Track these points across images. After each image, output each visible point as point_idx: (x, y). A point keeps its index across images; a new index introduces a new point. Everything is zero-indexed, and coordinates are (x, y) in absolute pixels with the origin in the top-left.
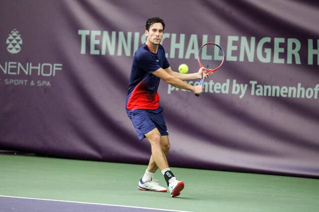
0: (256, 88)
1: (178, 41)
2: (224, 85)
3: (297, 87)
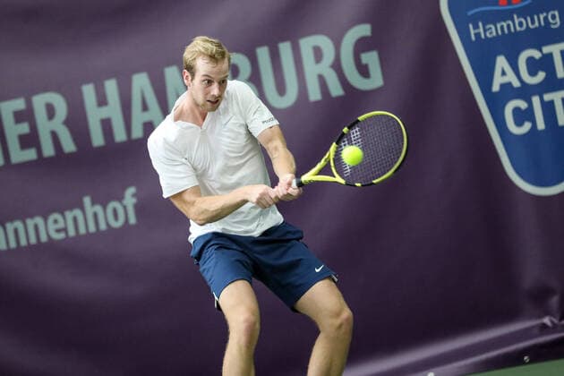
3: (82, 208)
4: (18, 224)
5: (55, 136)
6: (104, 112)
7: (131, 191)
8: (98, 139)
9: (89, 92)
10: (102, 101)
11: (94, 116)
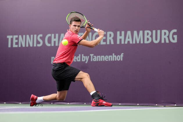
0: (93, 58)
1: (55, 38)
2: (78, 57)
3: (112, 56)
4: (99, 56)
5: (110, 40)
6: (121, 37)
7: (122, 54)
8: (118, 42)
9: (118, 33)
10: (121, 35)
11: (119, 37)
